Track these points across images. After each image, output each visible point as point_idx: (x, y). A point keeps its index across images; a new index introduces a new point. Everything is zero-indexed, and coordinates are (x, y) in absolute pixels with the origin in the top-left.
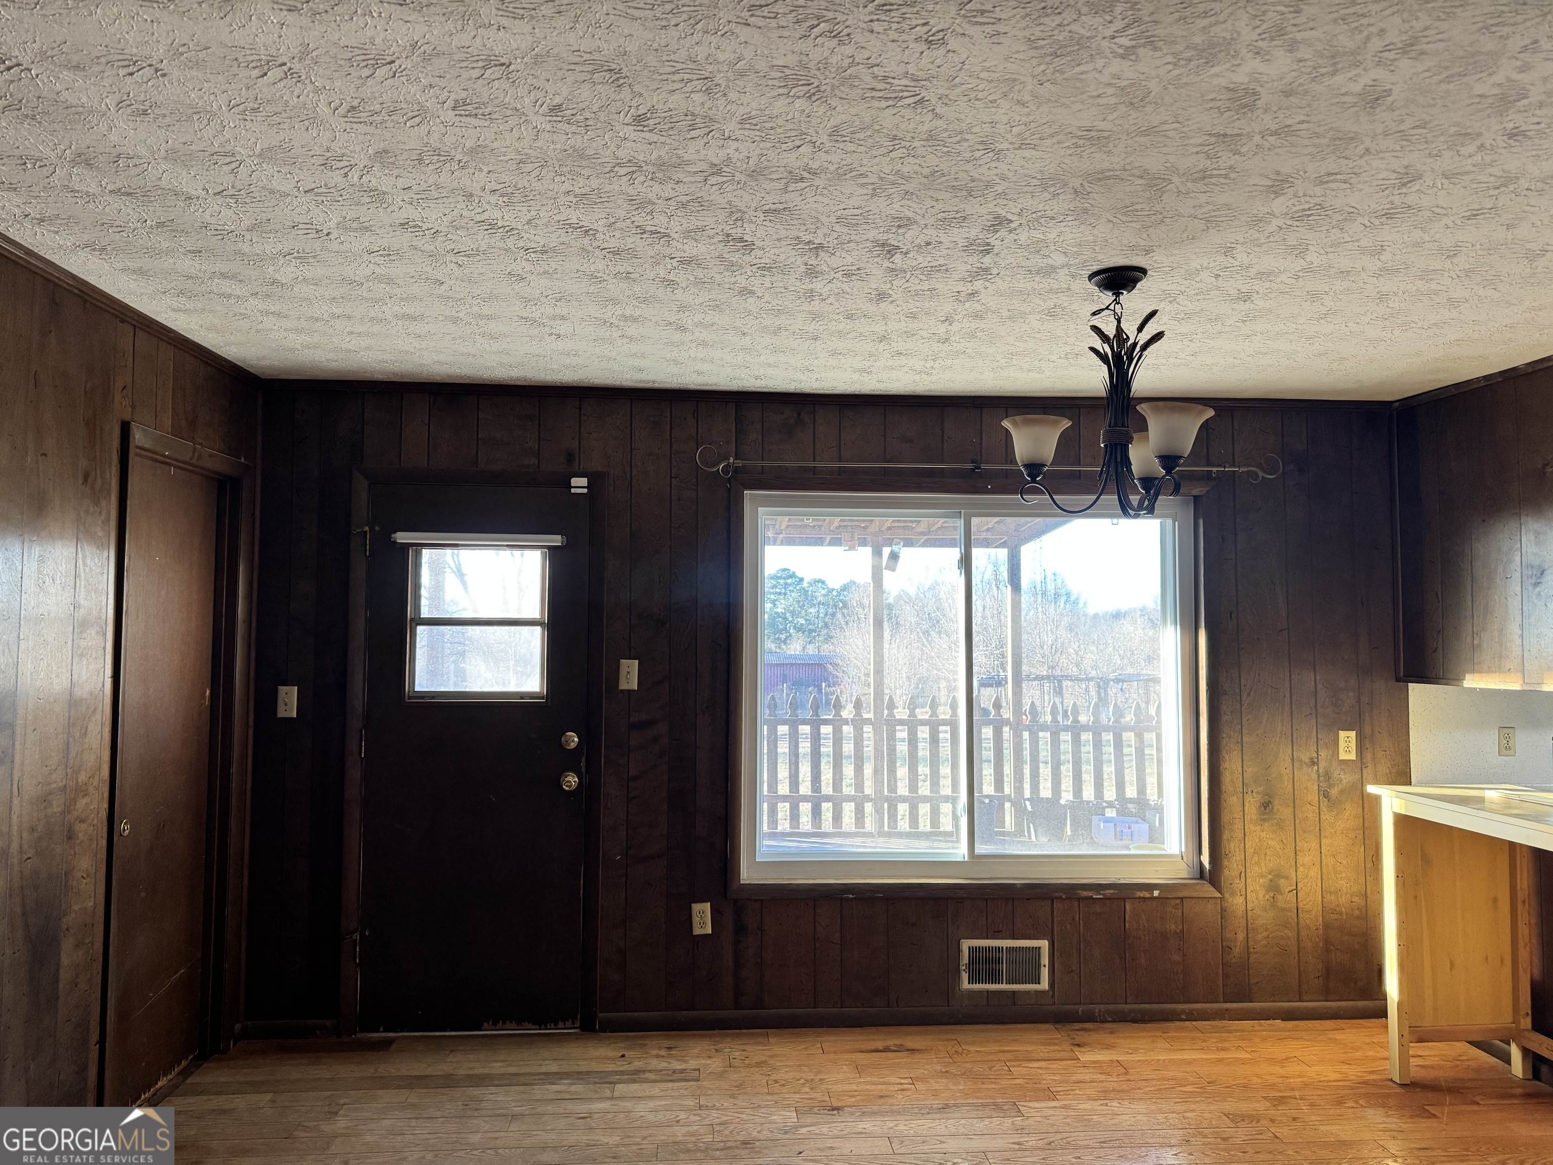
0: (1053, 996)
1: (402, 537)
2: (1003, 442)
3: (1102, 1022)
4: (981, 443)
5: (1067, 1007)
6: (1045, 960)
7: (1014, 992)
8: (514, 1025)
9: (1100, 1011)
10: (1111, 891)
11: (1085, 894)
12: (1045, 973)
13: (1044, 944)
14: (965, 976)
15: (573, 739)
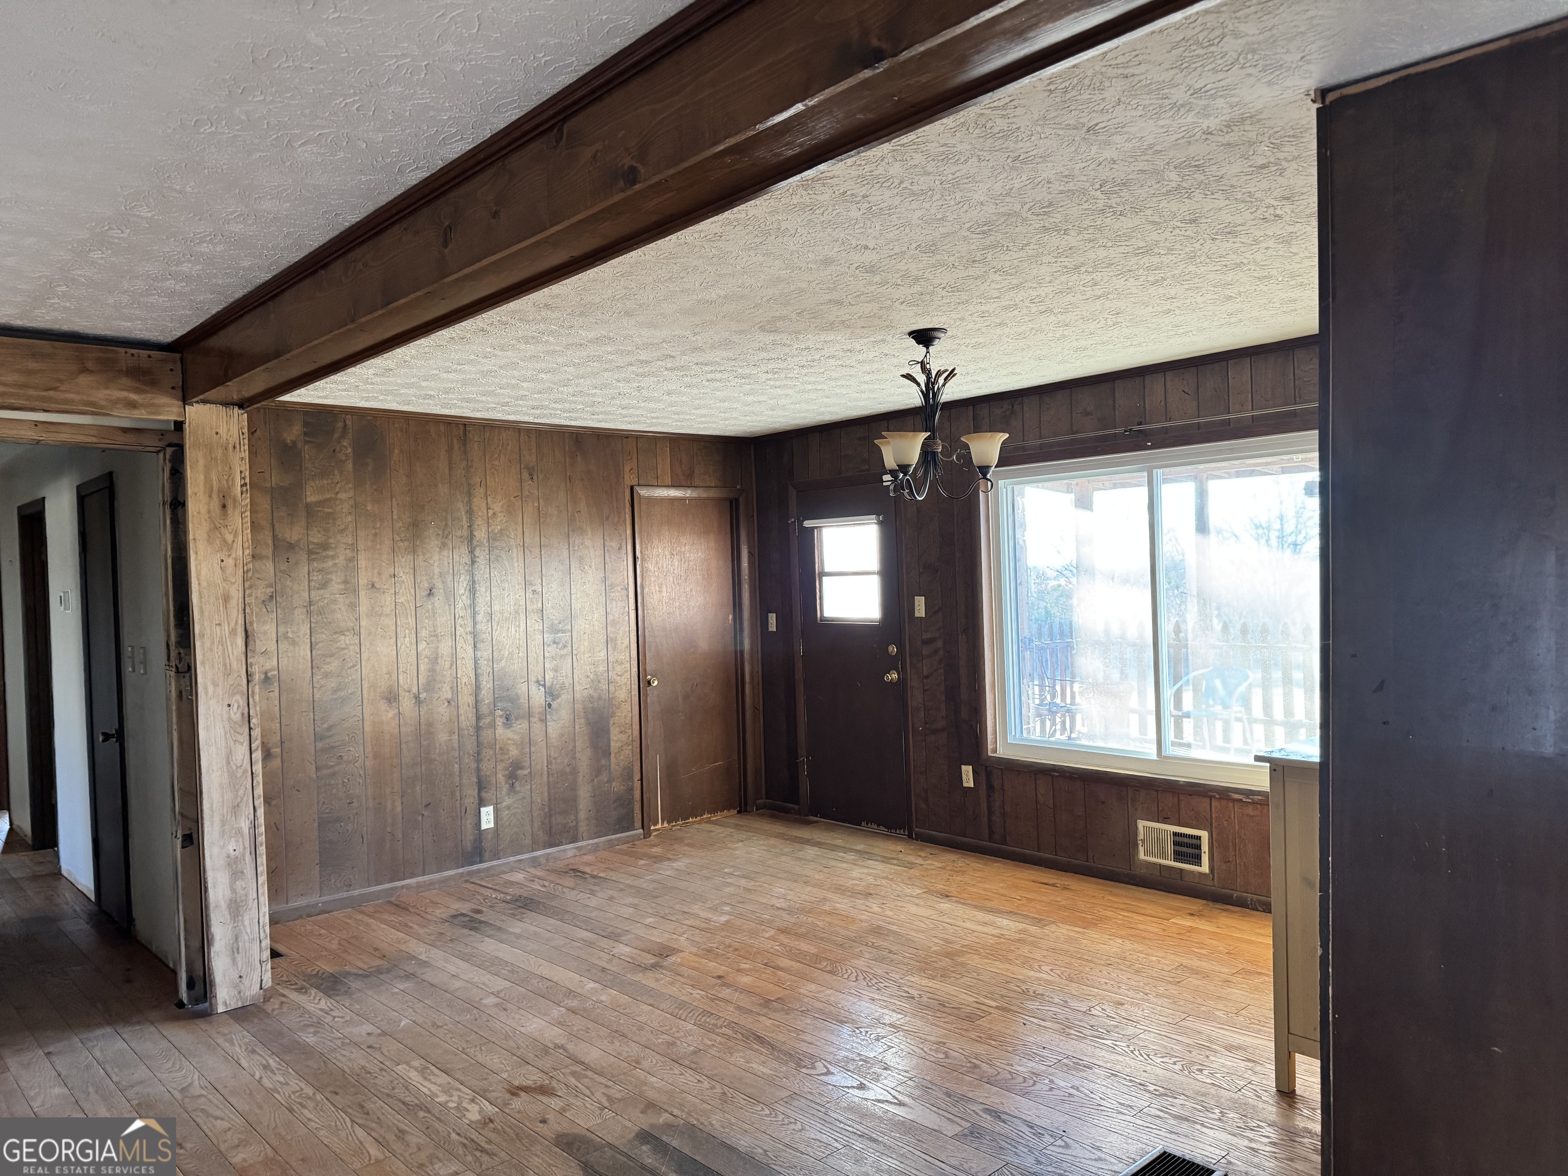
0: (1213, 879)
1: (808, 524)
2: (1163, 403)
3: (1253, 909)
4: (1144, 407)
5: (1223, 891)
6: (1205, 847)
7: (1181, 870)
8: (876, 827)
9: (1252, 900)
10: (1260, 798)
11: (1236, 796)
12: (1205, 858)
13: (1204, 835)
14: (1141, 850)
15: (893, 649)
